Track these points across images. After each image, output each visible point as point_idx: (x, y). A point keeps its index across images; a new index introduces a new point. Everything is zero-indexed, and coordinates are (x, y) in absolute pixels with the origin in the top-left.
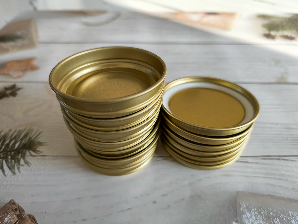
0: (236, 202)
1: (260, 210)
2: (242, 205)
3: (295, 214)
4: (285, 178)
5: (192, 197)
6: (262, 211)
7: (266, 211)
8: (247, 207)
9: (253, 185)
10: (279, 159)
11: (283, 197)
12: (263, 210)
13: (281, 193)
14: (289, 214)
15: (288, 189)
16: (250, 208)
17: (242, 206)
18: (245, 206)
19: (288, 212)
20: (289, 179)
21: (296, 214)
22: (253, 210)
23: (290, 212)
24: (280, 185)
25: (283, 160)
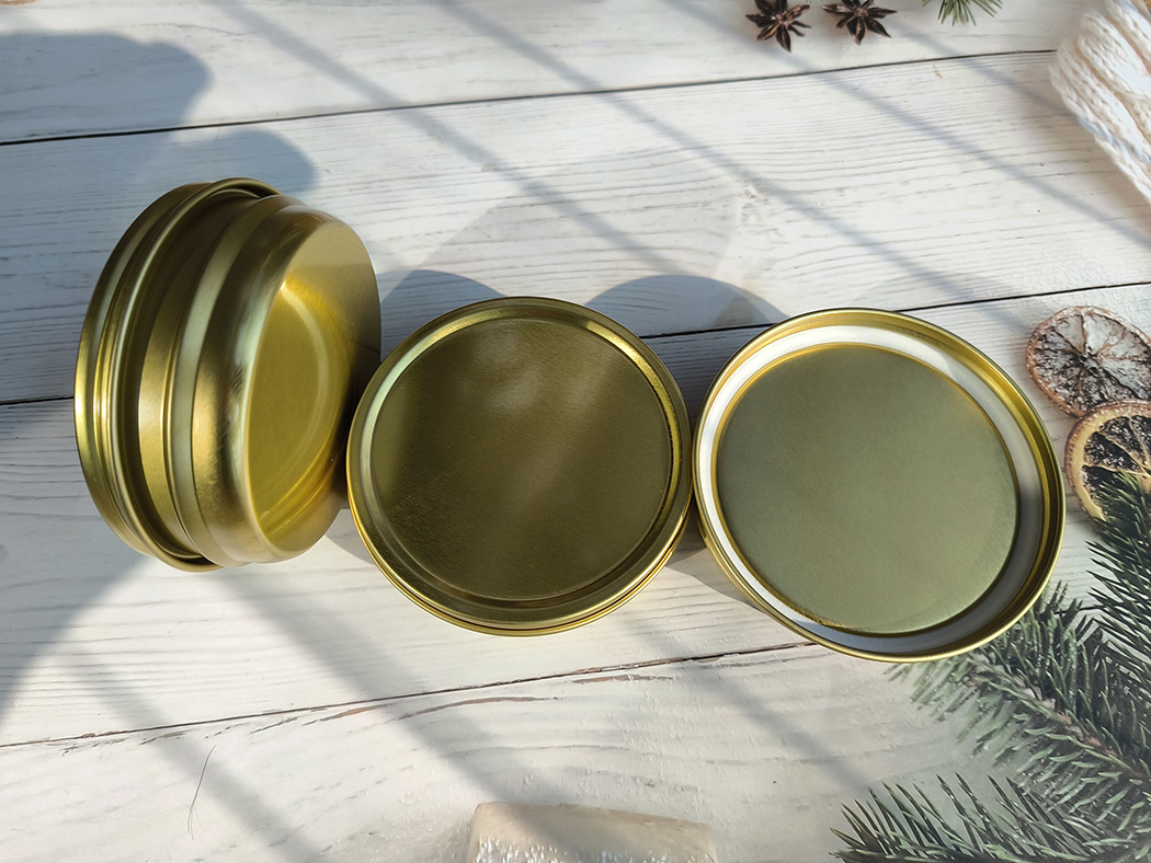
0: (469, 840)
1: (527, 855)
2: (483, 845)
3: (616, 859)
4: (623, 745)
5: (352, 838)
6: (531, 856)
7: (542, 856)
8: (495, 851)
9: (527, 779)
10: (625, 678)
11: (599, 809)
12: (534, 856)
13: (598, 795)
14: (601, 857)
15: (621, 780)
16: (503, 851)
17: (482, 850)
18: (490, 849)
19: (600, 854)
20: (633, 745)
21: (618, 857)
22: (509, 856)
23: (604, 855)
24: (601, 769)
25: (637, 678)
